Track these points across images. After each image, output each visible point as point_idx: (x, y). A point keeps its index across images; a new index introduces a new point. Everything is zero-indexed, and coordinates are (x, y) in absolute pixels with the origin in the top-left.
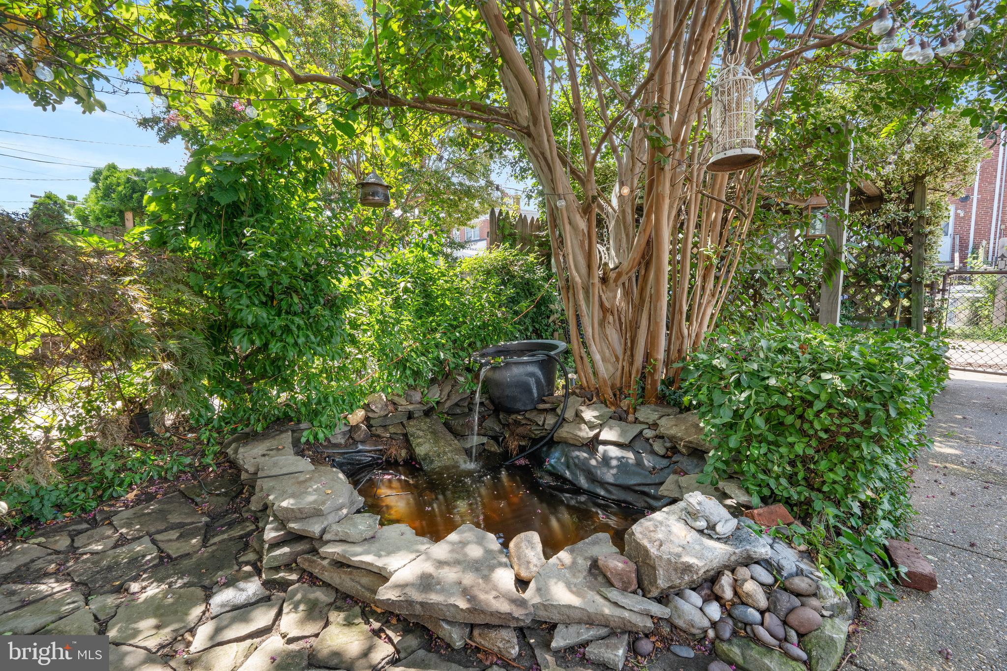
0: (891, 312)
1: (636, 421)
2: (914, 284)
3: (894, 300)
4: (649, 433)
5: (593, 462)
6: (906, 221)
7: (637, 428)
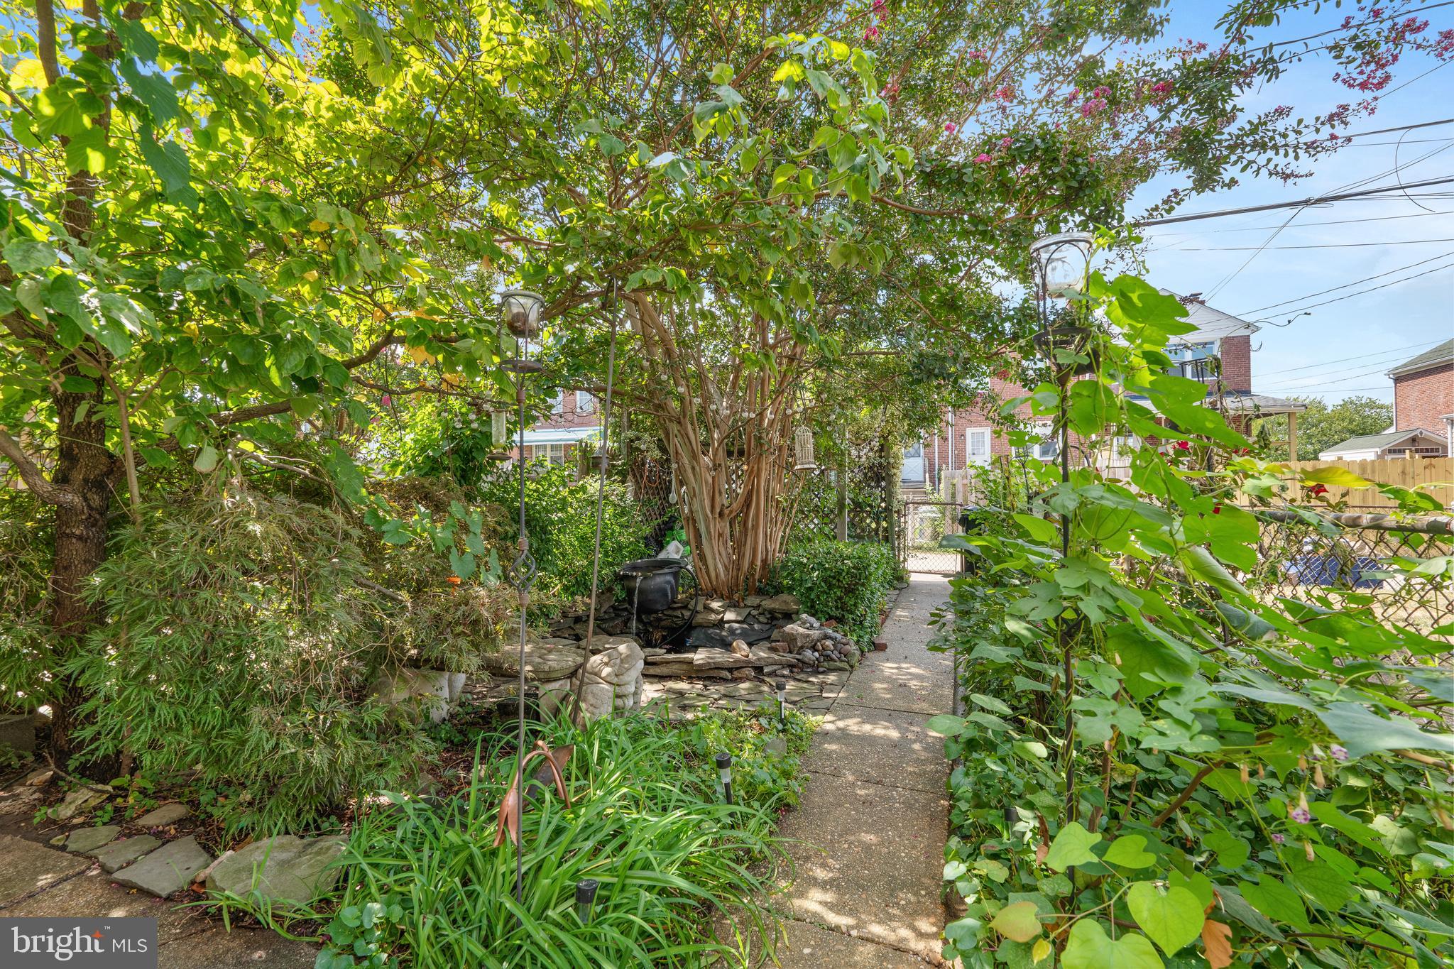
0: (876, 530)
1: (746, 606)
2: (888, 510)
3: (878, 523)
4: (754, 612)
5: (724, 633)
6: (880, 464)
7: (748, 610)
